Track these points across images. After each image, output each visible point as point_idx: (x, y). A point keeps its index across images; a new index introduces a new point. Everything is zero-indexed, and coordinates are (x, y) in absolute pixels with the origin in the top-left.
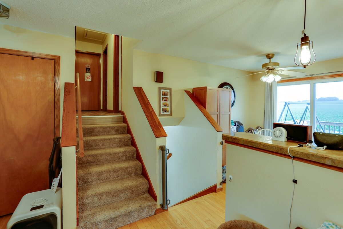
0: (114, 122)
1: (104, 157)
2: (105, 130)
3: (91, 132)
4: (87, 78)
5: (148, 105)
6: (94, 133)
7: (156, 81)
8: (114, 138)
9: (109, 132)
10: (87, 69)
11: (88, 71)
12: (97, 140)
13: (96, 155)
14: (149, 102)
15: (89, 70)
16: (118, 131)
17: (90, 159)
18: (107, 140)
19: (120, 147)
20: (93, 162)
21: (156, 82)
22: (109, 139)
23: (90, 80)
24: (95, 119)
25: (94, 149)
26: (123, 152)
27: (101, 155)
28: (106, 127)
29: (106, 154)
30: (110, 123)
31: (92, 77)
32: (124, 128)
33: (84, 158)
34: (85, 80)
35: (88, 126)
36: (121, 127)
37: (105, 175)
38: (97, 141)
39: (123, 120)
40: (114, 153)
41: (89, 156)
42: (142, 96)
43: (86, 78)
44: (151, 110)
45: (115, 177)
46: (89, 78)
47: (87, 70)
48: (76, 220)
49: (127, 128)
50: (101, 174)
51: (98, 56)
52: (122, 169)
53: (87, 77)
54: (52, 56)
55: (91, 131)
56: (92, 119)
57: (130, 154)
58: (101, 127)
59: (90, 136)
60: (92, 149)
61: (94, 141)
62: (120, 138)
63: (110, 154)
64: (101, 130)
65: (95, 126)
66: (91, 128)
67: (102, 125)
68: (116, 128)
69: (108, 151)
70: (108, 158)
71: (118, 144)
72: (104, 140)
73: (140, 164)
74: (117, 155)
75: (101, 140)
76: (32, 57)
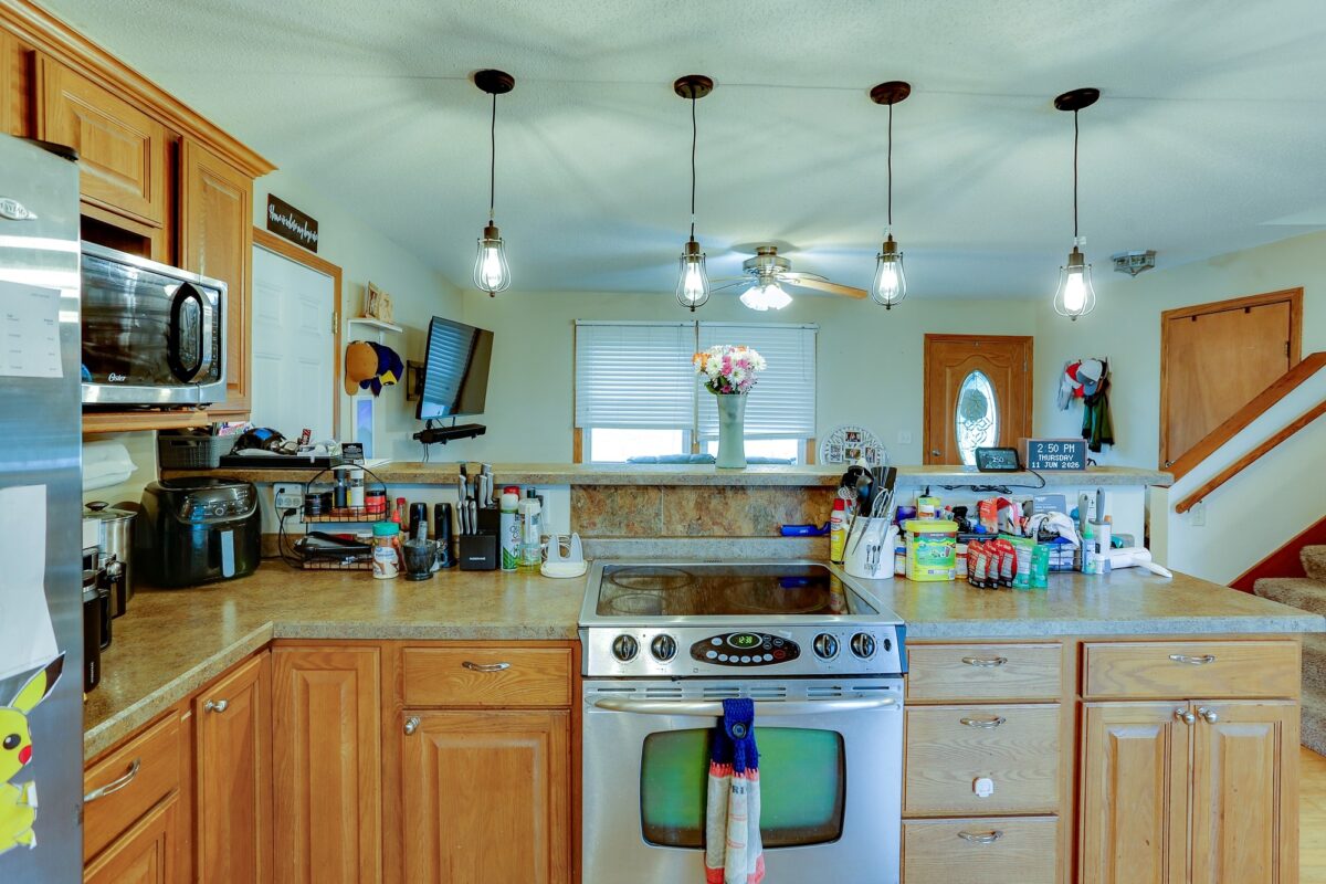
54: (1283, 293)
76: (1247, 306)
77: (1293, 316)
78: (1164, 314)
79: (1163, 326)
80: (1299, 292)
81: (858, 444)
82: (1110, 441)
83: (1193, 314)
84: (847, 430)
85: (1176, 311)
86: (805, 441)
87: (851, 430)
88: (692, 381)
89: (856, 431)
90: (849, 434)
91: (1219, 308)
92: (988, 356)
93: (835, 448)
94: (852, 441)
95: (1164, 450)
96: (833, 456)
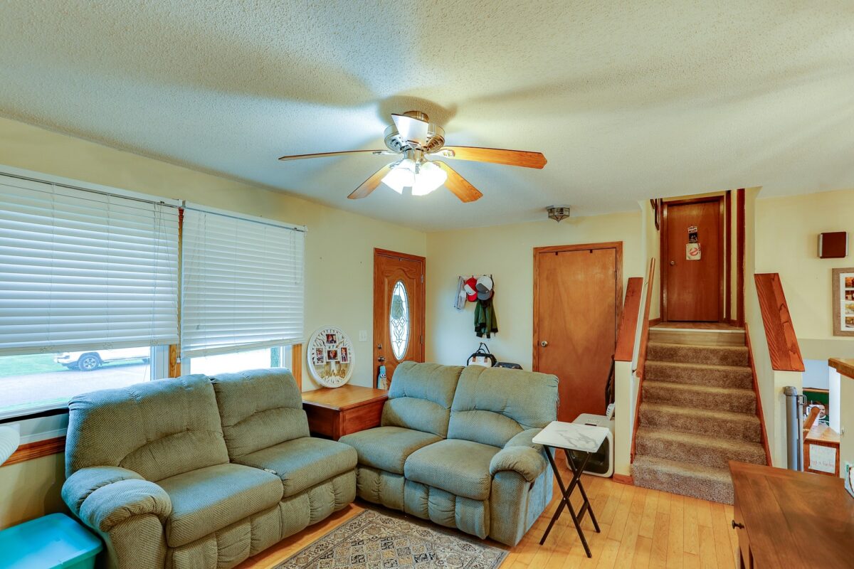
0: (723, 342)
1: (687, 396)
2: (698, 355)
3: (672, 355)
4: (691, 254)
5: (781, 309)
6: (678, 358)
7: (821, 255)
8: (711, 370)
9: (707, 358)
10: (691, 235)
11: (694, 238)
12: (679, 367)
13: (673, 390)
14: (784, 305)
15: (696, 236)
16: (725, 358)
17: (662, 393)
18: (697, 370)
19: (724, 387)
20: (668, 400)
21: (821, 258)
22: (702, 370)
23: (698, 257)
24: (684, 335)
25: (674, 382)
26: (723, 395)
27: (682, 392)
28: (701, 350)
29: (690, 392)
30: (715, 344)
31: (703, 250)
32: (741, 354)
33: (654, 390)
34: (687, 259)
35: (668, 345)
36: (734, 352)
37: (682, 421)
38: (680, 371)
39: (744, 340)
40: (706, 393)
41: (662, 388)
42: (773, 292)
43: (688, 254)
44: (783, 320)
45: (701, 431)
46: (695, 253)
47: (690, 238)
48: (630, 456)
49: (747, 356)
50: (674, 417)
51: (717, 203)
52: (715, 419)
53: (692, 251)
54: (612, 243)
55: (672, 352)
56: (679, 335)
57: (741, 401)
58: (690, 349)
59: (670, 362)
60: (670, 382)
61: (674, 368)
62: (724, 371)
63: (698, 393)
64: (690, 354)
65: (682, 346)
66: (671, 349)
67: (694, 346)
68: (721, 353)
69: (696, 388)
70: (695, 399)
71: (721, 382)
72: (693, 370)
73: (759, 422)
74: (711, 398)
75: (685, 369)
76: (591, 249)
77: (618, 256)
78: (536, 249)
79: (535, 256)
80: (621, 244)
81: (335, 345)
82: (495, 330)
83: (556, 251)
84: (326, 333)
85: (544, 248)
86: (291, 346)
87: (329, 333)
88: (172, 286)
89: (332, 333)
90: (328, 336)
91: (574, 248)
92: (406, 270)
93: (320, 351)
94: (331, 342)
95: (537, 334)
96: (319, 359)
